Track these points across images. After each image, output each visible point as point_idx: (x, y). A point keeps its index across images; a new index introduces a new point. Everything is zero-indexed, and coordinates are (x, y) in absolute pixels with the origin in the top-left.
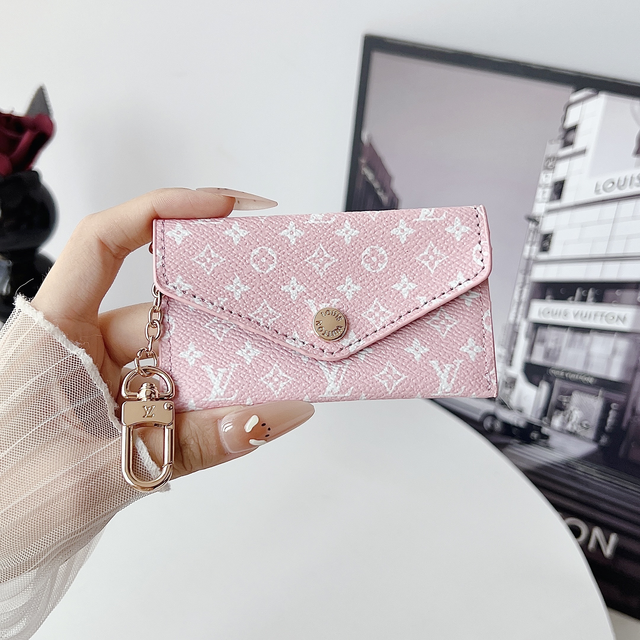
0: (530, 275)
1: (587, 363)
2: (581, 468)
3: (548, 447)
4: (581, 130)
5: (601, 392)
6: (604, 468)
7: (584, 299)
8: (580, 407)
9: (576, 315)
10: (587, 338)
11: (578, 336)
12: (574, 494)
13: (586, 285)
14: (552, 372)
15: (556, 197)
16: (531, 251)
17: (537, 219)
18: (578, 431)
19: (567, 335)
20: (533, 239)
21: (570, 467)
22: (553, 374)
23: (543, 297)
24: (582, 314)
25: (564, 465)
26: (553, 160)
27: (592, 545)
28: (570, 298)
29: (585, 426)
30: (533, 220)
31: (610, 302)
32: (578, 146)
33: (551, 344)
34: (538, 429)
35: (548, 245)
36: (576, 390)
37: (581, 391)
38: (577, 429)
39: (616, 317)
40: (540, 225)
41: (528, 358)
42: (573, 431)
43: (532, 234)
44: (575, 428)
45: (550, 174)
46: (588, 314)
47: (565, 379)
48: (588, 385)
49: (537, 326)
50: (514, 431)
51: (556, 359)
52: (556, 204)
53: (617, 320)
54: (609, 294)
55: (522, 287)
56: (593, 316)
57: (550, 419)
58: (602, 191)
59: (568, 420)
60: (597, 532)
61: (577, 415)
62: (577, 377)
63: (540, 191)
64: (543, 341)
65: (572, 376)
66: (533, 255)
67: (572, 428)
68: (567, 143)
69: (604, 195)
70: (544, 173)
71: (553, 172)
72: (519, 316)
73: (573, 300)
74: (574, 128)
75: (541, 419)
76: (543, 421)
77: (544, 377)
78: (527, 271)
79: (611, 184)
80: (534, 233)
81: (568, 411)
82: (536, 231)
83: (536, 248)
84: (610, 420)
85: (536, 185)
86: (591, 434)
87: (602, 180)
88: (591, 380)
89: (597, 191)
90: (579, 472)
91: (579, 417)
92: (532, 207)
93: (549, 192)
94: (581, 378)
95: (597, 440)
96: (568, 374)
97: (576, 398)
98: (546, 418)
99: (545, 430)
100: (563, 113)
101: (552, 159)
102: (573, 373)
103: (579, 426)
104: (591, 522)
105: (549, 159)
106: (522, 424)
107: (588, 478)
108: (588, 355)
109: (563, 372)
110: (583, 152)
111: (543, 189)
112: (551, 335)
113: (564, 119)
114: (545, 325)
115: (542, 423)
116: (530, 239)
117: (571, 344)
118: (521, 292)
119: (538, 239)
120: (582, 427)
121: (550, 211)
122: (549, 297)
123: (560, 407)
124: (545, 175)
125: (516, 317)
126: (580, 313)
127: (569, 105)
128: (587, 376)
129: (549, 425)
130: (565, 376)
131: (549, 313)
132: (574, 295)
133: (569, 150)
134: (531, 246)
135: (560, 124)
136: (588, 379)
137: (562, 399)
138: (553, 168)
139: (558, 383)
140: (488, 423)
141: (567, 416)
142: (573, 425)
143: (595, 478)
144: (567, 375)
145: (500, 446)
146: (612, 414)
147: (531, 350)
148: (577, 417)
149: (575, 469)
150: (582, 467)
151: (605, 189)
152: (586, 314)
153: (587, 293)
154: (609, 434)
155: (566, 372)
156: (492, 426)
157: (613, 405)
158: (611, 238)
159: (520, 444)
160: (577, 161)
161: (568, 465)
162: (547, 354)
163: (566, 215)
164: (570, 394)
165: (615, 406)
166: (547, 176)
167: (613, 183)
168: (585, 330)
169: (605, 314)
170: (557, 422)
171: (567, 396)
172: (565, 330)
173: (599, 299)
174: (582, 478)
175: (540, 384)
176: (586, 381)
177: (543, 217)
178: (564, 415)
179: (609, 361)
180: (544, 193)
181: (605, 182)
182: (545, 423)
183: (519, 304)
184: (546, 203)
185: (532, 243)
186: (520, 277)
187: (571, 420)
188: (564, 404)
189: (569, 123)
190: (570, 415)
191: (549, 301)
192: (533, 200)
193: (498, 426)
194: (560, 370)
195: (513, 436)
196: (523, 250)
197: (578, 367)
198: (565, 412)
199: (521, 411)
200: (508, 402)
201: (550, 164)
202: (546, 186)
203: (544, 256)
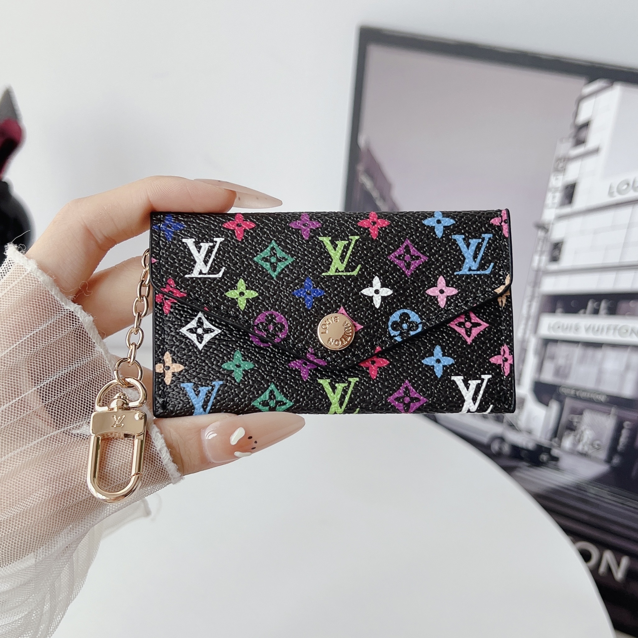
0: (539, 287)
1: (599, 380)
2: (593, 491)
3: (557, 469)
4: (594, 127)
5: (613, 410)
6: (616, 490)
7: (596, 312)
8: (592, 427)
9: (587, 330)
10: (599, 354)
11: (590, 352)
12: (585, 517)
13: (598, 297)
14: (562, 390)
15: (567, 201)
16: (540, 261)
17: (546, 226)
18: (590, 452)
19: (578, 351)
20: (542, 248)
21: (580, 489)
22: (564, 393)
23: (553, 311)
24: (594, 328)
25: (574, 487)
26: (564, 161)
27: (602, 569)
28: (582, 311)
29: (597, 447)
30: (543, 227)
31: (624, 314)
32: (591, 144)
33: (561, 361)
34: (548, 450)
35: (558, 254)
36: (588, 408)
37: (592, 410)
38: (588, 450)
39: (629, 331)
40: (549, 233)
41: (537, 376)
42: (584, 452)
43: (541, 243)
44: (586, 449)
45: (560, 177)
46: (601, 328)
47: (576, 398)
48: (600, 403)
49: (547, 342)
50: (523, 454)
51: (566, 376)
52: (567, 210)
53: (631, 334)
54: (623, 305)
55: (531, 301)
56: (605, 329)
57: (561, 439)
58: (616, 194)
59: (579, 441)
60: (608, 556)
61: (588, 435)
62: (588, 396)
63: (550, 195)
64: (552, 358)
65: (583, 395)
66: (542, 265)
67: (583, 449)
68: (580, 142)
69: (618, 198)
70: (554, 176)
71: (564, 175)
72: (528, 332)
73: (585, 313)
74: (586, 125)
75: (551, 440)
76: (553, 443)
77: (554, 396)
78: (536, 283)
79: (625, 186)
80: (543, 242)
81: (580, 431)
82: (546, 239)
83: (545, 258)
84: (623, 440)
85: (545, 189)
86: (603, 455)
87: (616, 181)
88: (603, 398)
89: (611, 194)
90: (590, 495)
91: (590, 437)
92: (541, 213)
93: (558, 196)
94: (593, 396)
95: (609, 460)
96: (579, 392)
97: (588, 417)
98: (557, 439)
99: (555, 452)
100: (575, 108)
101: (562, 160)
102: (585, 390)
103: (591, 447)
104: (602, 546)
105: (559, 160)
106: (530, 445)
107: (599, 500)
108: (600, 372)
109: (574, 391)
110: (596, 151)
111: (553, 193)
112: (562, 351)
113: (576, 114)
114: (555, 341)
115: (552, 445)
116: (539, 249)
117: (582, 360)
118: (530, 306)
119: (547, 248)
120: (594, 447)
121: (560, 218)
122: (559, 310)
123: (571, 428)
124: (555, 178)
125: (525, 333)
126: (592, 326)
127: (581, 99)
128: (599, 394)
129: (559, 446)
130: (576, 395)
131: (559, 327)
132: (585, 307)
133: (581, 150)
134: (541, 255)
135: (571, 120)
136: (600, 397)
137: (572, 419)
138: (563, 170)
139: (568, 402)
140: (495, 447)
141: (578, 436)
142: (584, 446)
143: (606, 500)
144: (577, 393)
145: (508, 470)
146: (625, 433)
147: (540, 368)
148: (588, 438)
149: (586, 491)
150: (593, 489)
151: (619, 192)
152: (598, 328)
153: (599, 305)
154: (622, 454)
155: (577, 390)
156: (500, 449)
157: (626, 424)
158: (625, 245)
159: (529, 466)
160: (590, 161)
161: (579, 488)
162: (558, 372)
163: (577, 222)
164: (581, 413)
165: (628, 425)
166: (557, 179)
167: (628, 184)
168: (597, 345)
169: (618, 328)
170: (567, 443)
171: (578, 416)
172: (576, 345)
173: (612, 311)
174: (593, 500)
175: (550, 404)
176: (597, 400)
177: (553, 224)
178: (575, 436)
179: (623, 377)
180: (554, 197)
181: (619, 184)
182: (555, 444)
183: (528, 319)
184: (556, 208)
185: (542, 253)
186: (529, 290)
187: (582, 440)
188: (575, 424)
189: (582, 118)
190: (581, 436)
191: (560, 314)
192: (542, 205)
193: (506, 449)
194: (570, 388)
195: (521, 459)
196: (532, 260)
197: (590, 384)
198: (576, 432)
199: (530, 432)
200: (517, 424)
201: (561, 165)
202: (556, 189)
203: (554, 267)
